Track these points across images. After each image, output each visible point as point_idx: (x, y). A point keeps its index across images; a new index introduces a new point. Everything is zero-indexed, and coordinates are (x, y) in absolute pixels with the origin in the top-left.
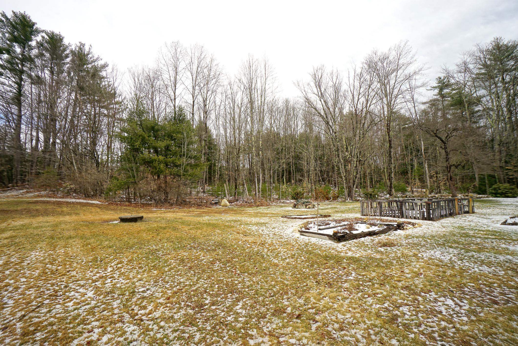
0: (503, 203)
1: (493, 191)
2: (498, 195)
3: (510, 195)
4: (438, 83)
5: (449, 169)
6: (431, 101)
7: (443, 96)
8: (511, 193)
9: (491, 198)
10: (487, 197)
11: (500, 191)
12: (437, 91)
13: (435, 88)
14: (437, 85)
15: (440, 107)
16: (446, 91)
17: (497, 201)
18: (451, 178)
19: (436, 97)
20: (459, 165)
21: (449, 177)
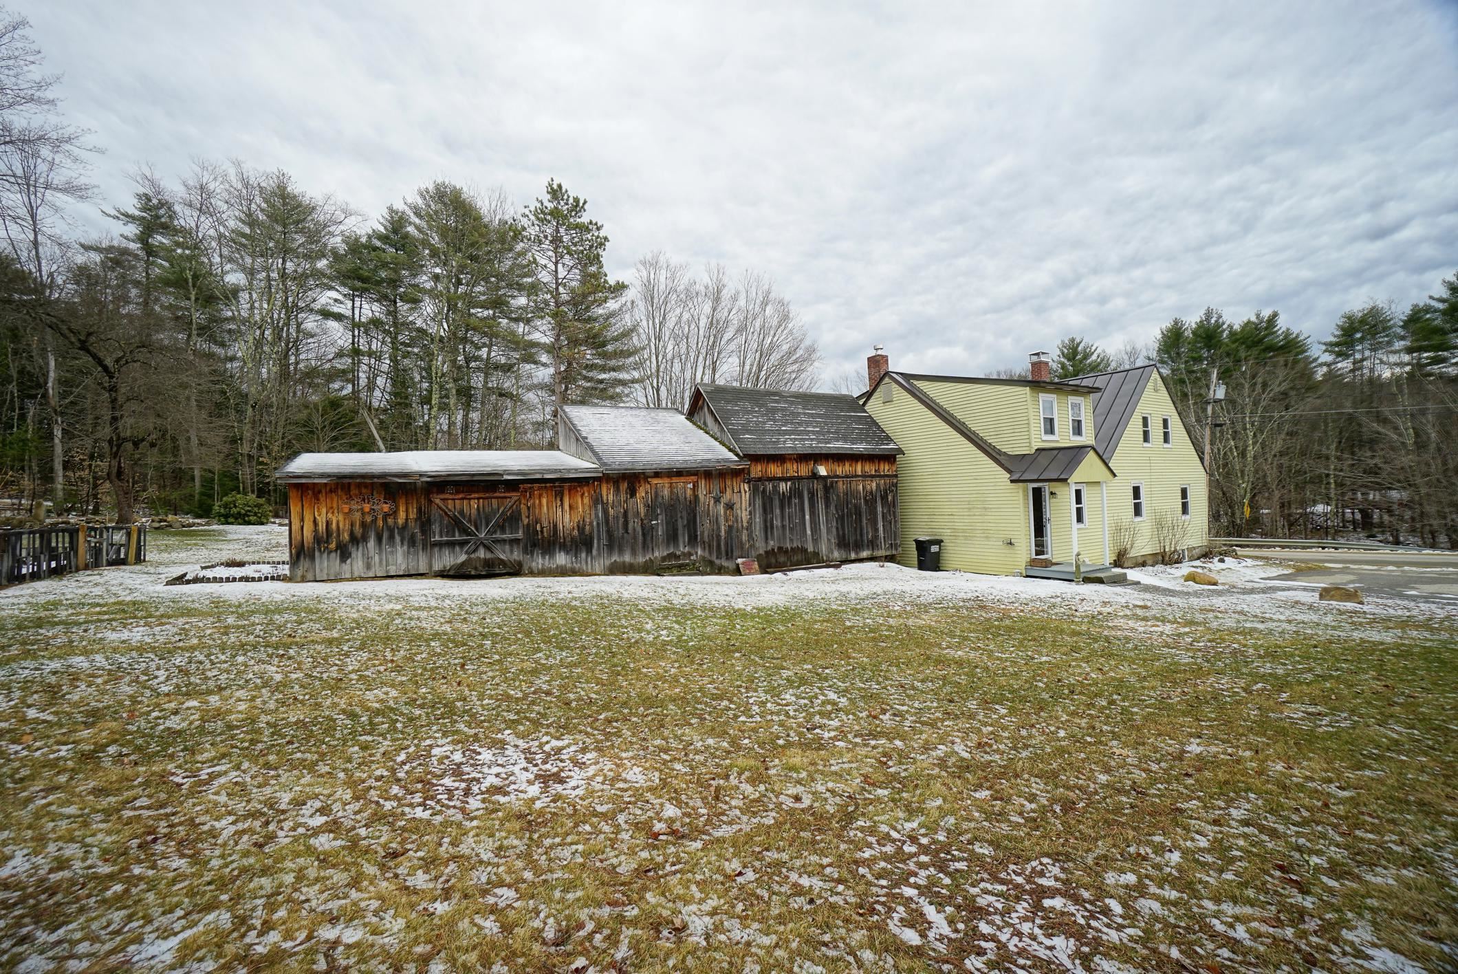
0: (230, 537)
1: (222, 511)
2: (231, 520)
3: (253, 518)
4: (141, 210)
5: (115, 449)
6: (110, 249)
7: (150, 251)
8: (255, 514)
9: (215, 527)
10: (208, 524)
11: (235, 510)
12: (132, 230)
13: (130, 218)
14: (137, 213)
15: (140, 275)
16: (159, 239)
17: (220, 533)
18: (120, 473)
19: (125, 243)
20: (143, 440)
21: (115, 470)
